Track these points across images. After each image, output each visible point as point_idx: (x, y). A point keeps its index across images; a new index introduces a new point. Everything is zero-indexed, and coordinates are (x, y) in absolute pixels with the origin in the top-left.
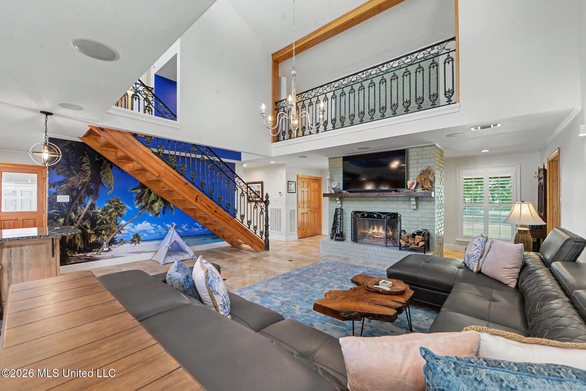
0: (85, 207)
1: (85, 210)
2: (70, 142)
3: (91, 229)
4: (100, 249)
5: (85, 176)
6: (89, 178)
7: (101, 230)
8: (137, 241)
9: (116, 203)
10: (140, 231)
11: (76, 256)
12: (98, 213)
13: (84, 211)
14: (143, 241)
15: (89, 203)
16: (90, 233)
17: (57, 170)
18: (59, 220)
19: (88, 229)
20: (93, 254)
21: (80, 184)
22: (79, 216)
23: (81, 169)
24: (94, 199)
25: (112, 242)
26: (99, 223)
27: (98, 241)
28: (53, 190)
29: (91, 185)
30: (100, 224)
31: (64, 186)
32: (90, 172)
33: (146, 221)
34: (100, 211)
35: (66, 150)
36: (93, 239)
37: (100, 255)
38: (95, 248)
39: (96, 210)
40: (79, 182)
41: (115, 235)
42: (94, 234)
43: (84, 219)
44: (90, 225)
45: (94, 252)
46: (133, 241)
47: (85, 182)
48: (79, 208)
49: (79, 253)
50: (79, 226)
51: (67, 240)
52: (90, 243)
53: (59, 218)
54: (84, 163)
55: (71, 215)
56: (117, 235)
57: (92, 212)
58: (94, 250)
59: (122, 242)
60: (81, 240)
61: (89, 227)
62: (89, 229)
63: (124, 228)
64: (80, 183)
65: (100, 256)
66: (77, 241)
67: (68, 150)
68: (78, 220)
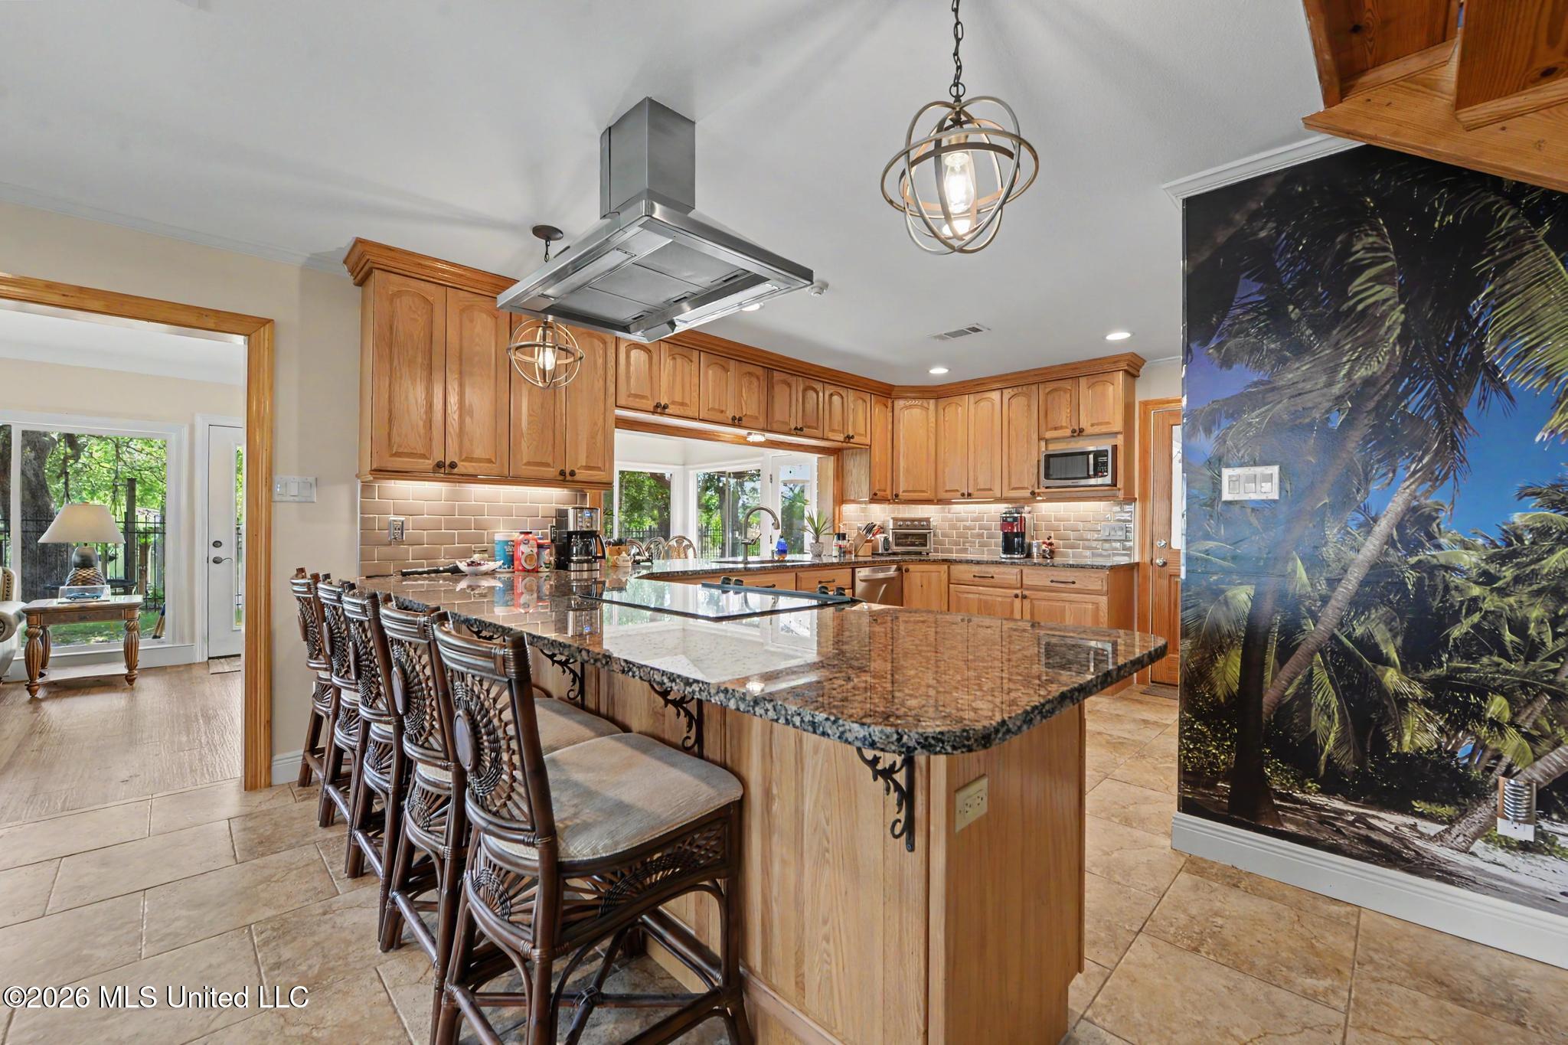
0: (1369, 532)
1: (1371, 547)
2: (1280, 178)
3: (1404, 670)
4: (1464, 813)
5: (1366, 345)
6: (1393, 351)
7: (1483, 691)
11: (1313, 806)
12: (1454, 569)
13: (1364, 551)
15: (1396, 505)
16: (1397, 694)
17: (1219, 347)
18: (1229, 594)
19: (1387, 662)
20: (1413, 827)
21: (1339, 399)
22: (1333, 583)
23: (1345, 307)
24: (1432, 478)
26: (1466, 639)
27: (1453, 754)
28: (1206, 444)
29: (1408, 391)
30: (1468, 648)
32: (1397, 316)
34: (1468, 560)
35: (1262, 229)
36: (1418, 735)
37: (1466, 851)
38: (1429, 800)
39: (1439, 547)
40: (1330, 384)
42: (1426, 703)
43: (1360, 604)
44: (1399, 640)
45: (1421, 815)
47: (1369, 382)
48: (1332, 533)
49: (1327, 791)
50: (1333, 637)
51: (1265, 700)
52: (1395, 756)
53: (1231, 583)
54: (1358, 269)
55: (1289, 569)
57: (1413, 560)
58: (1419, 806)
60: (1343, 721)
61: (1391, 651)
62: (1394, 665)
64: (1336, 390)
65: (1463, 859)
66: (1319, 722)
67: (1271, 225)
68: (1325, 600)
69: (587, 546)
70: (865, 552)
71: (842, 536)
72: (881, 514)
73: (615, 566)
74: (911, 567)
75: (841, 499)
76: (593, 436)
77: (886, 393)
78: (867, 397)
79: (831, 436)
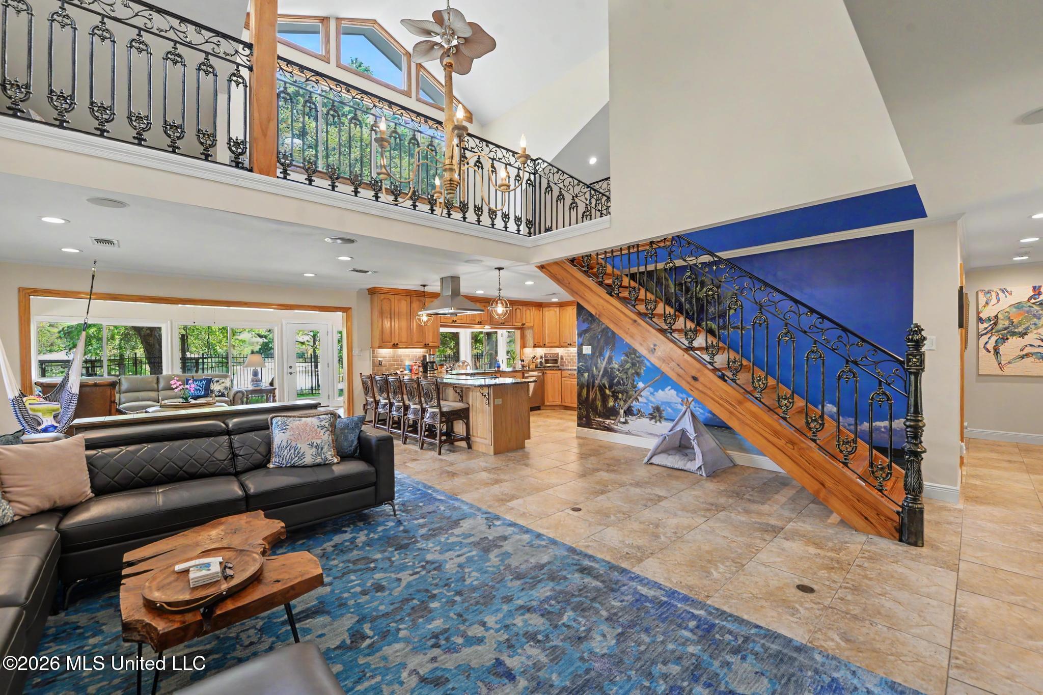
0: (604, 360)
3: (609, 390)
4: (617, 418)
7: (618, 392)
8: (658, 418)
9: (633, 356)
10: (663, 403)
11: (597, 421)
12: (615, 369)
13: (603, 364)
14: (665, 419)
15: (608, 354)
16: (608, 395)
20: (611, 422)
21: (600, 332)
22: (599, 372)
24: (612, 350)
25: (629, 412)
26: (616, 382)
27: (615, 406)
28: (581, 340)
30: (616, 384)
31: (587, 335)
33: (670, 387)
34: (616, 366)
36: (611, 403)
37: (617, 425)
38: (612, 416)
39: (613, 364)
41: (632, 402)
42: (612, 396)
43: (603, 376)
44: (608, 383)
45: (612, 420)
46: (652, 417)
47: (603, 329)
48: (599, 361)
49: (599, 417)
50: (599, 383)
51: (590, 399)
52: (608, 408)
55: (593, 370)
56: (634, 402)
57: (610, 366)
58: (611, 418)
59: (640, 414)
60: (601, 401)
61: (607, 386)
62: (607, 389)
63: (642, 394)
64: (599, 330)
65: (617, 427)
66: (597, 402)
68: (598, 375)
69: (433, 366)
70: (532, 366)
71: (523, 361)
72: (540, 352)
73: (441, 372)
74: (547, 372)
75: (524, 346)
76: (434, 332)
77: (540, 305)
78: (531, 308)
79: (516, 324)
